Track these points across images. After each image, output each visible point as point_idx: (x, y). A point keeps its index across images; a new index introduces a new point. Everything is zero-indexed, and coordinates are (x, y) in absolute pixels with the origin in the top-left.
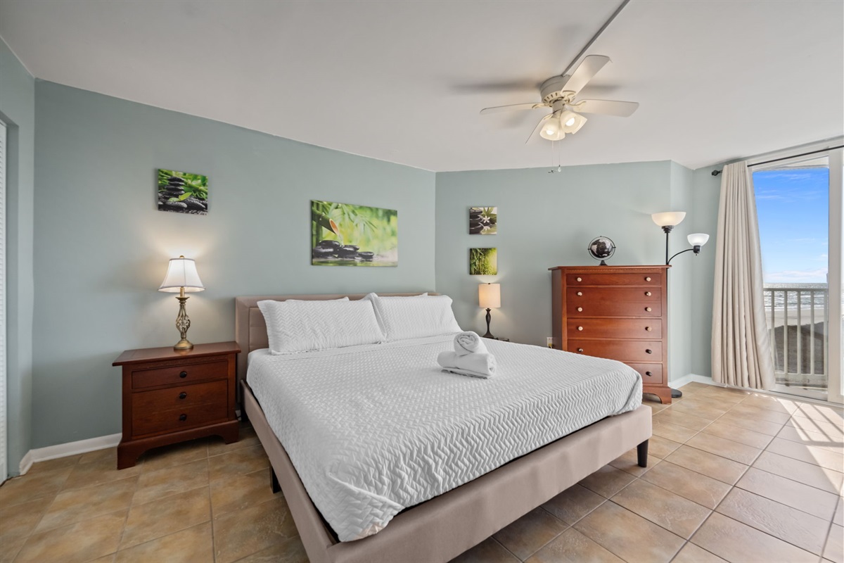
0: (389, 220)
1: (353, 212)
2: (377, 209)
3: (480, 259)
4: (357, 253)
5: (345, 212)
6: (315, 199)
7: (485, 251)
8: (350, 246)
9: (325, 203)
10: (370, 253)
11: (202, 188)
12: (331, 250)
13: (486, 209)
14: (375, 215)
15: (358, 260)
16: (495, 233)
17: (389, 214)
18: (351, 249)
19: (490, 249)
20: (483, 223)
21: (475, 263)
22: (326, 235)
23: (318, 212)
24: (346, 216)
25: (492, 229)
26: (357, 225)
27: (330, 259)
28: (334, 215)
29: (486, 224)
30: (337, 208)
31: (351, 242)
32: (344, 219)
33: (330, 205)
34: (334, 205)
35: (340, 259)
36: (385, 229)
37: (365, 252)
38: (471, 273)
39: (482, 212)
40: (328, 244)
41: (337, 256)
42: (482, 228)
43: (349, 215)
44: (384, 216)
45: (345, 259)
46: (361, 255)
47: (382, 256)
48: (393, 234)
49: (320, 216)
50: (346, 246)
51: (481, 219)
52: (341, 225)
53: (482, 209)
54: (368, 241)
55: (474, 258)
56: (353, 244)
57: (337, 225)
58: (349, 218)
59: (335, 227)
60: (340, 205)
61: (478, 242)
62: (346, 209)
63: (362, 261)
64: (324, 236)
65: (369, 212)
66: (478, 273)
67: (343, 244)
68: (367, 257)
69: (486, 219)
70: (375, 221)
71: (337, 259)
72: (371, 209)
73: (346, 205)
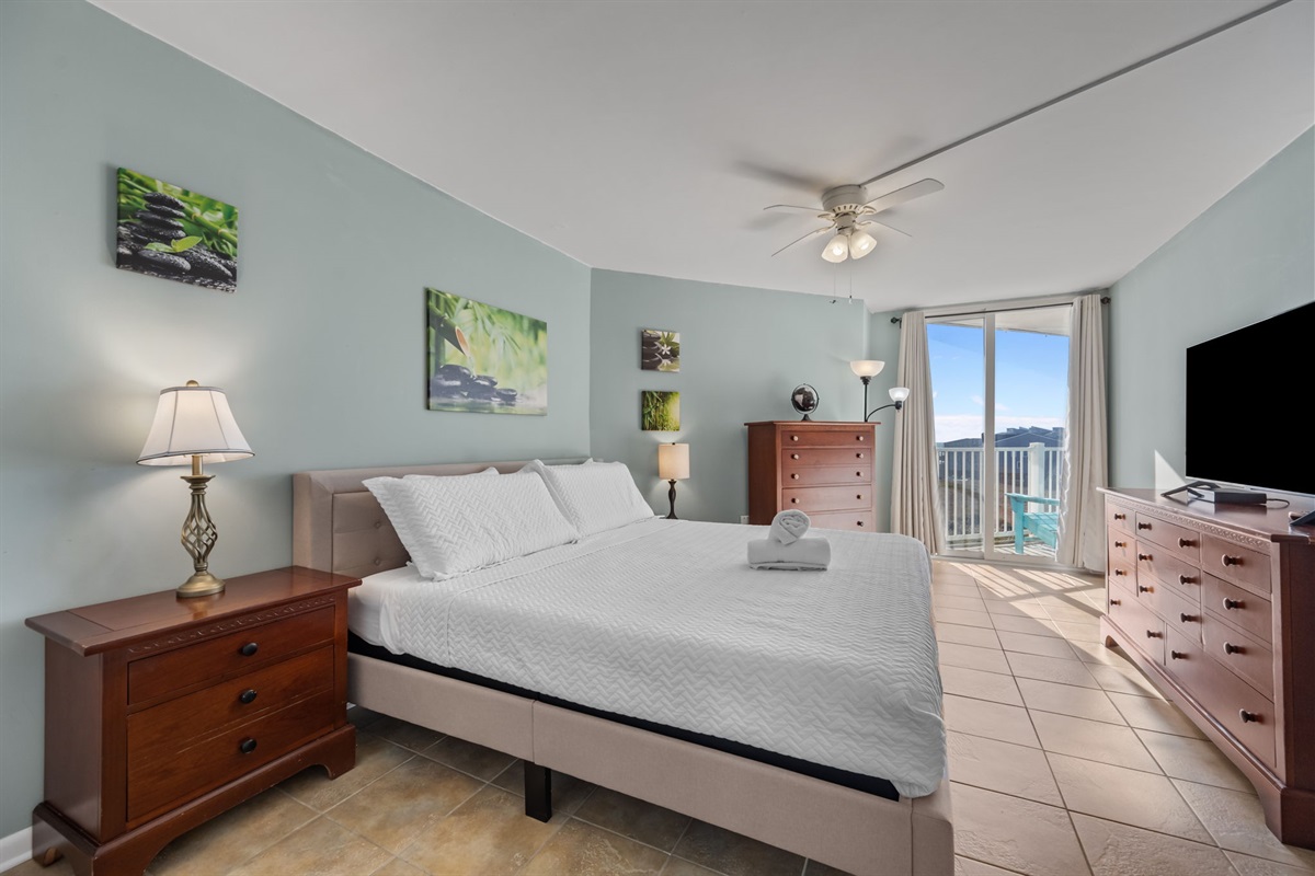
0: (536, 338)
1: (490, 317)
2: (521, 317)
3: (657, 408)
4: (494, 389)
5: (479, 317)
6: (433, 287)
7: (665, 396)
8: (486, 378)
9: (449, 296)
10: (512, 391)
11: (225, 231)
12: (458, 383)
13: (666, 334)
14: (518, 326)
15: (496, 402)
16: (678, 370)
17: (537, 326)
18: (487, 383)
19: (671, 393)
20: (660, 354)
21: (650, 413)
22: (451, 354)
23: (439, 312)
24: (480, 322)
25: (674, 364)
26: (494, 341)
27: (457, 399)
28: (462, 320)
29: (666, 357)
30: (466, 308)
31: (486, 370)
32: (476, 329)
33: (457, 300)
34: (462, 302)
35: (470, 399)
36: (531, 351)
37: (506, 390)
38: (643, 428)
39: (659, 338)
40: (454, 372)
41: (466, 394)
42: (660, 361)
43: (483, 322)
44: (530, 328)
45: (478, 401)
46: (499, 394)
47: (528, 398)
48: (542, 361)
49: (441, 319)
50: (479, 378)
51: (658, 349)
52: (472, 339)
53: (660, 333)
54: (509, 370)
55: (648, 406)
56: (489, 374)
57: (466, 338)
58: (484, 328)
59: (464, 342)
60: (471, 302)
61: (654, 381)
62: (481, 312)
63: (501, 405)
64: (447, 356)
65: (510, 320)
66: (655, 428)
67: (475, 372)
68: (508, 398)
69: (666, 349)
70: (519, 338)
71: (466, 401)
72: (513, 315)
73: (480, 304)
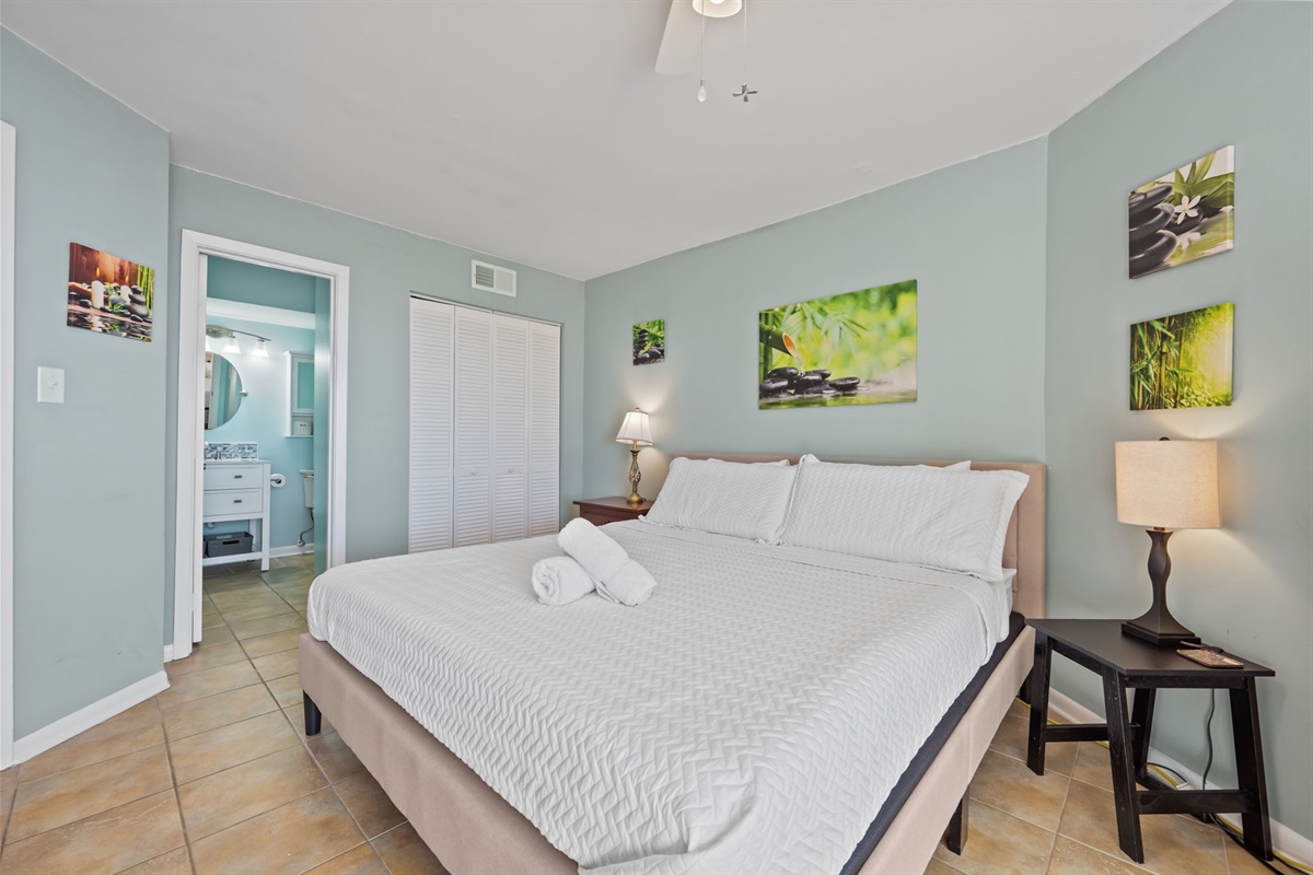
0: (894, 306)
1: (821, 310)
2: (867, 292)
3: (1161, 355)
4: (826, 382)
5: (808, 315)
6: (766, 308)
7: (1182, 324)
8: (815, 372)
9: (777, 310)
10: (852, 379)
12: (785, 383)
13: (1186, 171)
14: (862, 303)
15: (828, 394)
16: (1229, 244)
17: (892, 294)
18: (817, 377)
19: (1205, 310)
20: (1171, 227)
21: (1146, 370)
22: (779, 360)
23: (767, 327)
24: (809, 321)
25: (1210, 234)
26: (826, 333)
27: (784, 397)
28: (789, 327)
29: (1189, 224)
30: (794, 312)
31: (815, 364)
32: (805, 327)
33: (784, 310)
34: (789, 310)
35: (797, 396)
36: (884, 326)
37: (841, 380)
39: (1169, 189)
40: (781, 374)
41: (792, 392)
42: (1171, 243)
43: (813, 318)
44: (882, 300)
45: (806, 396)
46: (833, 386)
47: (876, 382)
48: (905, 331)
49: (769, 332)
50: (807, 373)
51: (1167, 215)
52: (799, 339)
53: (1170, 175)
54: (848, 357)
55: (1141, 355)
56: (820, 367)
57: (794, 340)
58: (814, 323)
59: (791, 344)
60: (799, 306)
62: (810, 310)
63: (836, 396)
64: (774, 362)
65: (850, 302)
66: (1156, 404)
67: (802, 370)
68: (847, 387)
69: (1186, 208)
70: (863, 317)
71: (793, 398)
72: (854, 295)
73: (809, 302)
